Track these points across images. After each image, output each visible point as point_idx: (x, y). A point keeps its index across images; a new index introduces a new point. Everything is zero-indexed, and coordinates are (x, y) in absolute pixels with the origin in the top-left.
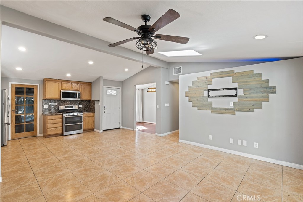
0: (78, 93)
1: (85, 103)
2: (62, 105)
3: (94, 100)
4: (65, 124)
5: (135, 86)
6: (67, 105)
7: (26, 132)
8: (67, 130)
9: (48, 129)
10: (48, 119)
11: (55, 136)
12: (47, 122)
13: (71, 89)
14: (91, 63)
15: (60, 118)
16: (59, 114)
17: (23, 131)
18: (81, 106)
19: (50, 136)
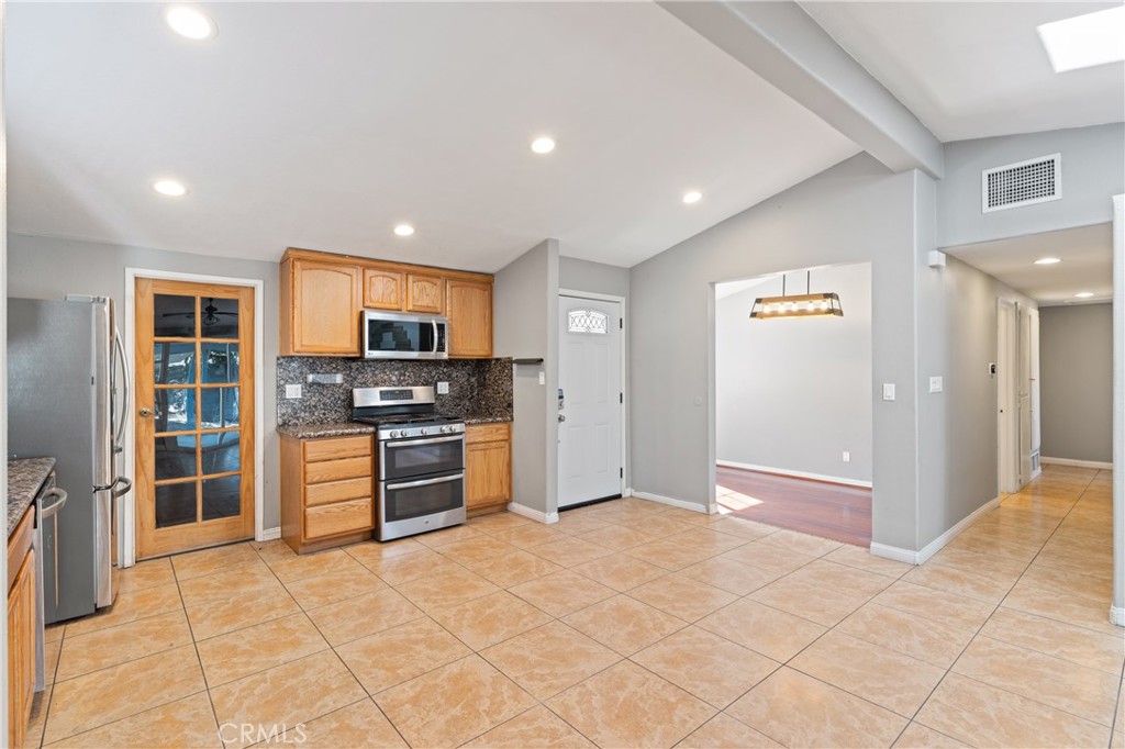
0: (438, 325)
1: (460, 375)
2: (364, 385)
3: (510, 361)
4: (389, 480)
5: (713, 284)
6: (384, 383)
7: (204, 519)
8: (398, 513)
9: (309, 510)
10: (309, 457)
11: (340, 542)
12: (305, 473)
13: (404, 303)
14: (543, 145)
15: (363, 452)
16: (360, 433)
17: (193, 518)
18: (444, 388)
19: (317, 547)
